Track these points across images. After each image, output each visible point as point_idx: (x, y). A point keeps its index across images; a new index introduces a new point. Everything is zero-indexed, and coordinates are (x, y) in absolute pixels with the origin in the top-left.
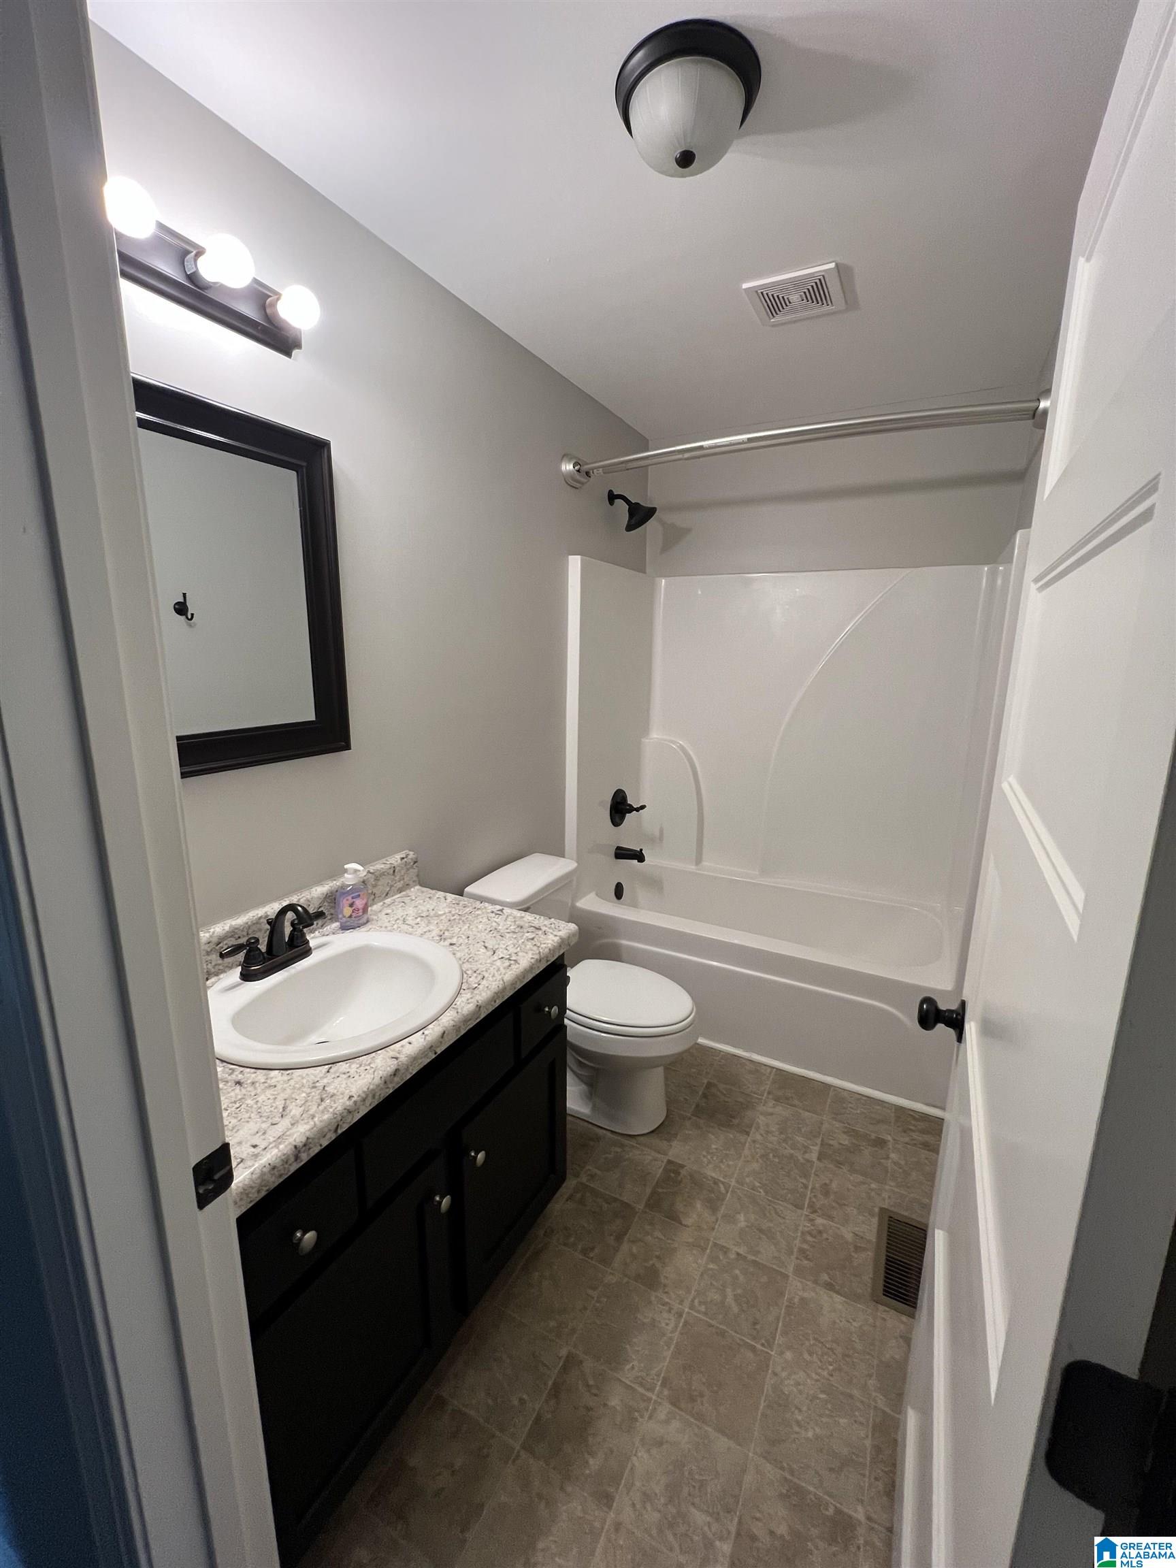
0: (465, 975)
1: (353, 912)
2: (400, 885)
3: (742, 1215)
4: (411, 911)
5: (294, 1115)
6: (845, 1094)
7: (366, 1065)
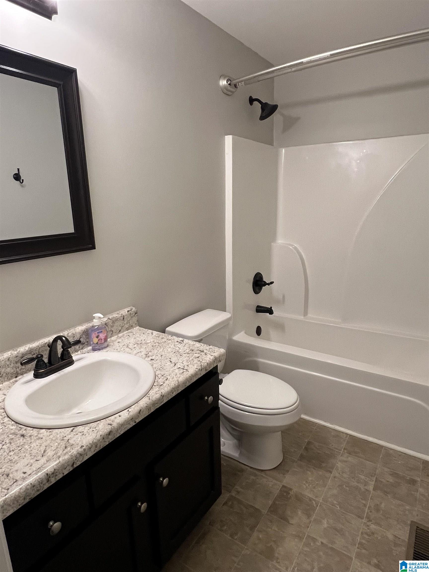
0: (157, 377)
1: (98, 341)
2: (127, 326)
3: (326, 520)
4: (132, 340)
5: (49, 456)
6: (391, 451)
7: (93, 428)
